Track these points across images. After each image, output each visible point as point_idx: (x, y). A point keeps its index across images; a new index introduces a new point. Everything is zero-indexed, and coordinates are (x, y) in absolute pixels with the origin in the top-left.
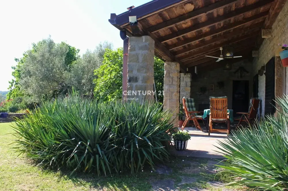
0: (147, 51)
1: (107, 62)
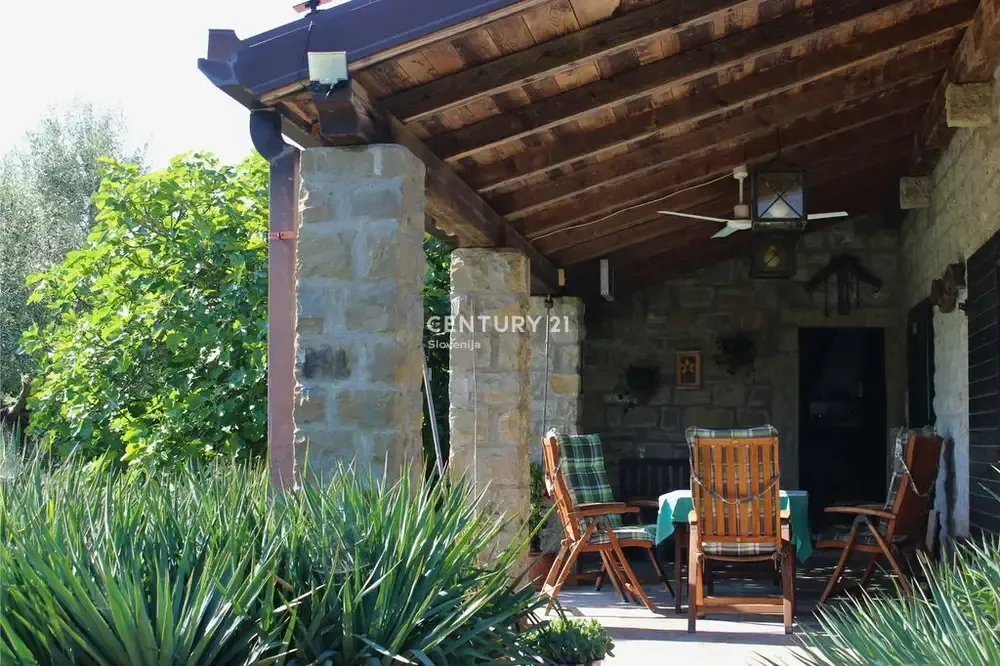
0: (394, 221)
1: (112, 236)
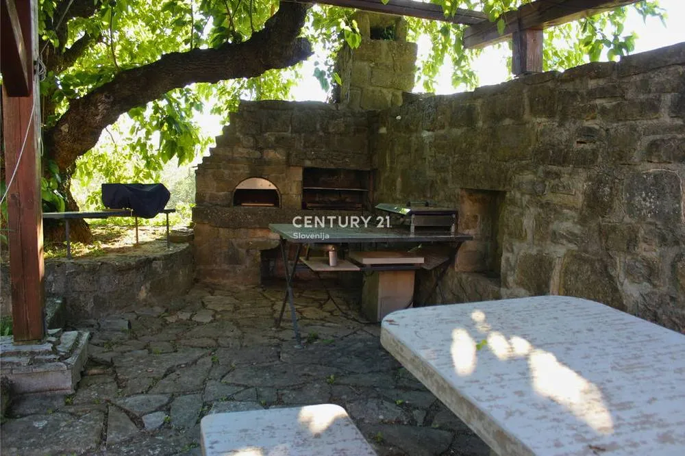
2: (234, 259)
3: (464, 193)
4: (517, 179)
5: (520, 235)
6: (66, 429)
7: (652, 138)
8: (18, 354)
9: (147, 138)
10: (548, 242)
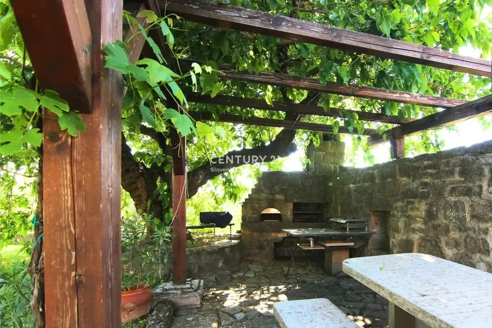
2: (261, 247)
3: (371, 212)
4: (395, 205)
5: (397, 230)
6: (202, 320)
7: (452, 186)
8: (176, 289)
9: (215, 189)
10: (411, 233)
